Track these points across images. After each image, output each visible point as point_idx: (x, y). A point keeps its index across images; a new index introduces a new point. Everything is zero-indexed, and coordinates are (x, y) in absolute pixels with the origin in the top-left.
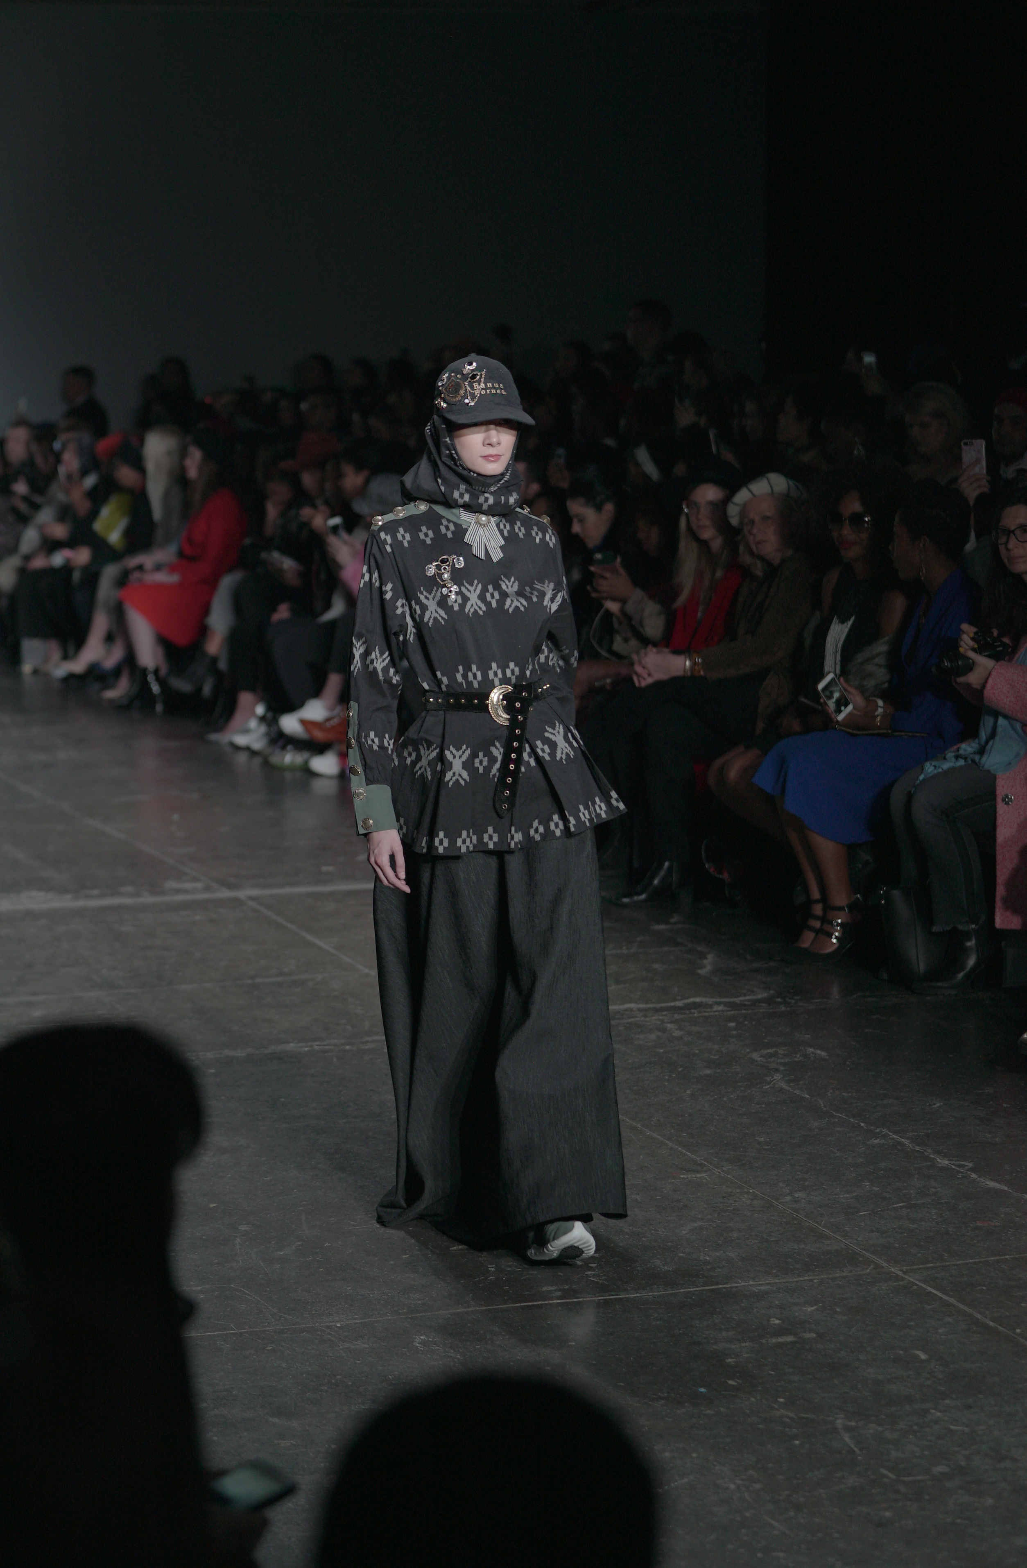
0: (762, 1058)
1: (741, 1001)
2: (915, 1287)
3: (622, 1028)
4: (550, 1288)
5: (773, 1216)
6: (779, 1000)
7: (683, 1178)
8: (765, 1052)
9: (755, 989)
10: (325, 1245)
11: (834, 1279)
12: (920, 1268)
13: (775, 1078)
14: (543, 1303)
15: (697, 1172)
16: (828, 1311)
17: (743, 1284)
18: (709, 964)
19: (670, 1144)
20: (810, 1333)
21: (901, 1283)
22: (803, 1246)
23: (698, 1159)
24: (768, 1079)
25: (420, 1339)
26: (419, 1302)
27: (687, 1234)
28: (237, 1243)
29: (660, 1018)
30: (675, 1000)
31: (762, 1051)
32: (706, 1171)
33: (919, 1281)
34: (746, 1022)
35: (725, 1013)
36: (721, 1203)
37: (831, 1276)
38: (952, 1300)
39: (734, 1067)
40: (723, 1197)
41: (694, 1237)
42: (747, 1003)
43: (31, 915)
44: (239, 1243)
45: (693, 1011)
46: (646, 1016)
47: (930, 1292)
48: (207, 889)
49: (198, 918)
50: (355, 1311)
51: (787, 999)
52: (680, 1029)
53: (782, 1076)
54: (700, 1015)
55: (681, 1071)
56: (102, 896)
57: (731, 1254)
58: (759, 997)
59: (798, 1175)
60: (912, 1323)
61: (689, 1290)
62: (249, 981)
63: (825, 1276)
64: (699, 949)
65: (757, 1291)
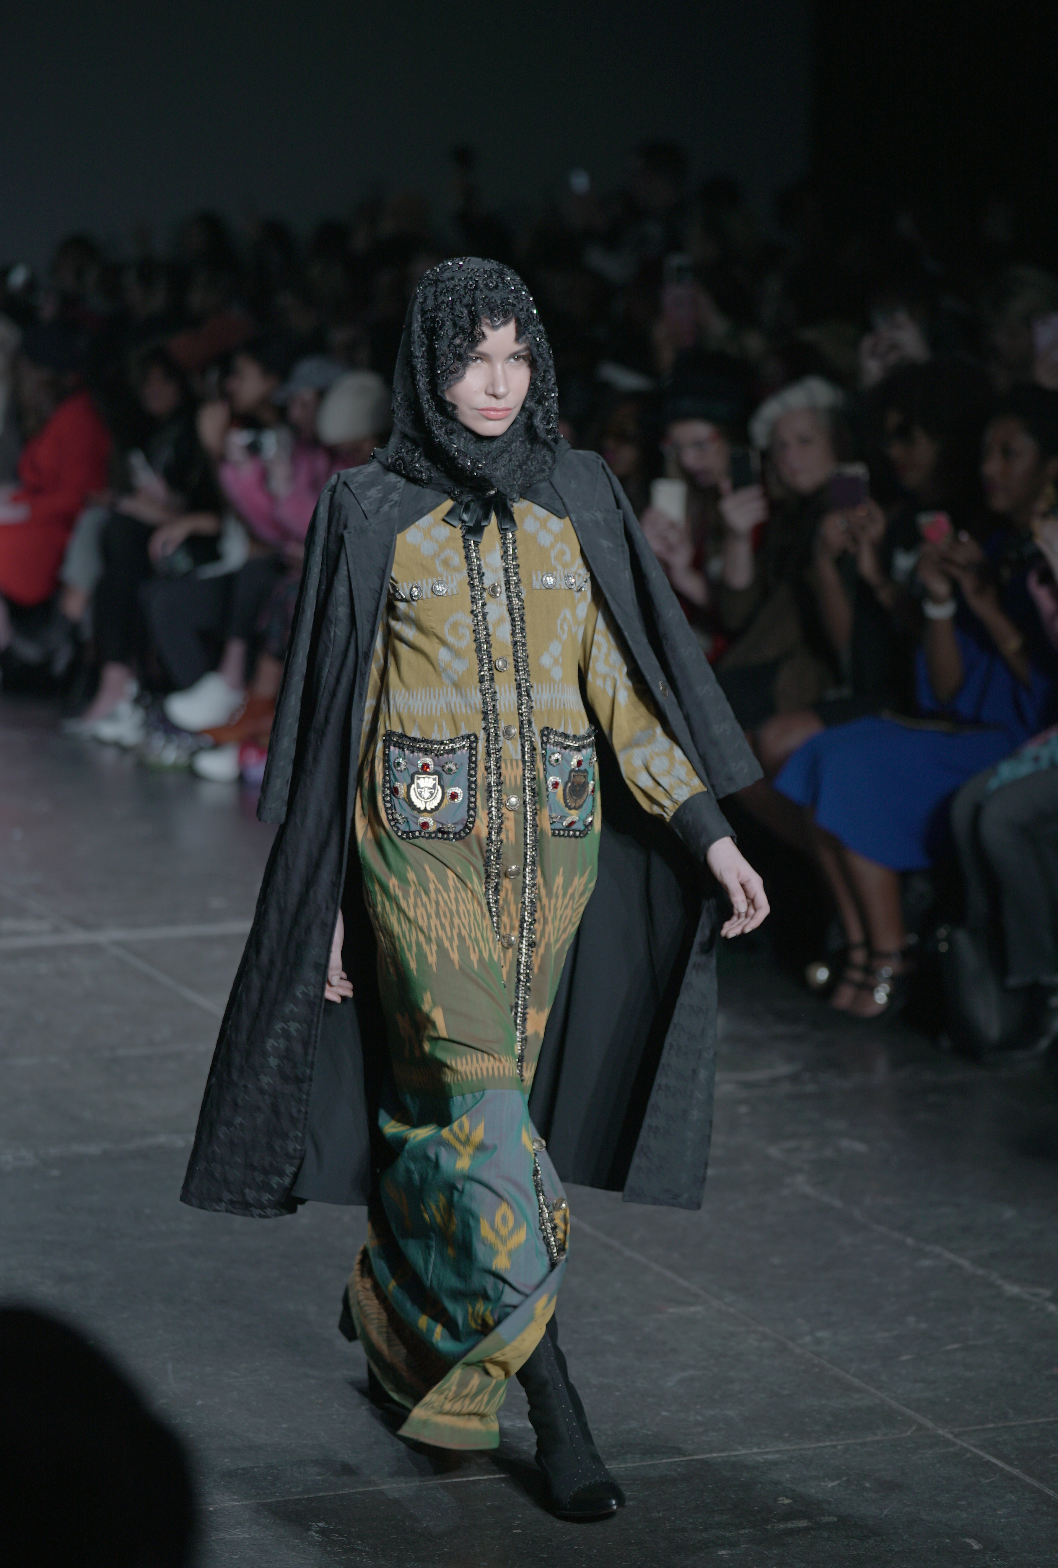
0: (780, 1154)
1: (755, 1078)
2: (969, 1455)
5: (788, 1362)
6: (806, 1076)
7: (671, 1313)
8: (785, 1145)
9: (774, 1062)
11: (863, 1445)
12: (977, 1430)
13: (797, 1179)
14: (481, 1478)
15: (689, 1304)
16: (854, 1487)
17: (744, 1452)
19: (657, 1268)
20: (829, 1516)
21: (951, 1449)
22: (824, 1402)
23: (691, 1287)
24: (788, 1181)
25: (318, 1526)
26: (319, 1478)
27: (673, 1386)
31: (782, 1144)
32: (702, 1304)
33: (975, 1446)
34: (762, 1107)
35: (735, 1095)
36: (719, 1345)
37: (859, 1441)
38: (1016, 1472)
39: (744, 1166)
40: (723, 1338)
41: (682, 1390)
42: (762, 1081)
47: (988, 1462)
48: (57, 930)
49: (43, 969)
50: (234, 1490)
51: (817, 1076)
53: (806, 1177)
57: (730, 1413)
58: (779, 1072)
59: (823, 1307)
60: (963, 1502)
62: (108, 1054)
63: (853, 1441)
65: (762, 1461)
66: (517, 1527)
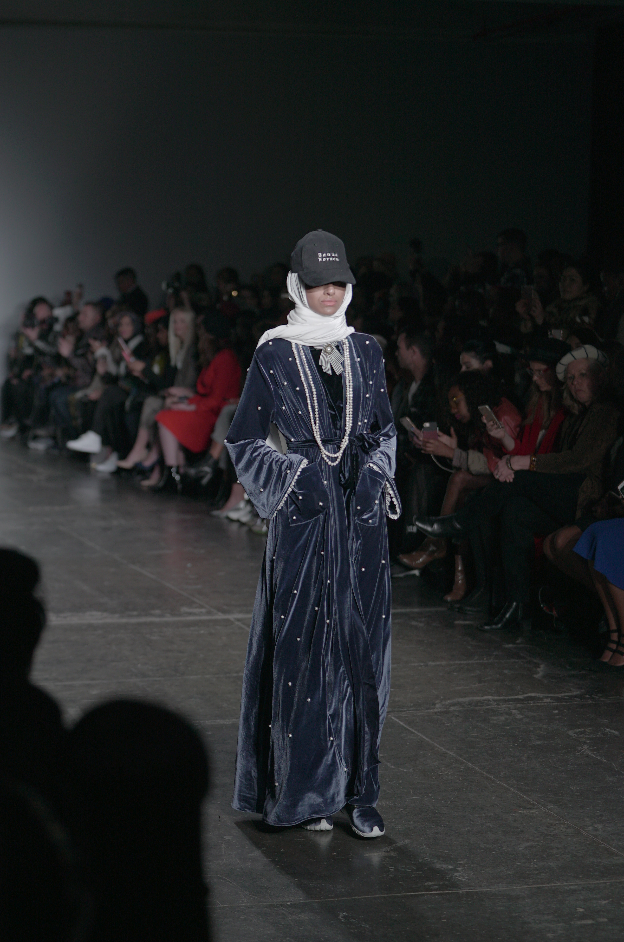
0: (575, 735)
1: (562, 696)
3: (482, 712)
4: (430, 883)
5: (580, 840)
6: (587, 696)
7: (521, 813)
8: (577, 730)
9: (572, 689)
10: (281, 851)
11: (620, 883)
13: (584, 748)
14: (425, 893)
15: (531, 809)
16: (615, 904)
17: (559, 884)
18: (541, 671)
19: (513, 790)
20: (603, 918)
22: (599, 860)
23: (531, 800)
24: (579, 748)
25: (343, 914)
26: (343, 890)
27: (522, 850)
28: (223, 847)
29: (508, 706)
30: (518, 694)
31: (575, 730)
32: (536, 809)
34: (565, 711)
35: (551, 704)
36: (546, 830)
37: (618, 881)
39: (556, 740)
40: (547, 826)
41: (527, 852)
42: (565, 697)
43: (91, 627)
44: (224, 848)
45: (529, 702)
46: (498, 705)
48: (209, 613)
49: (202, 632)
50: (300, 895)
51: (593, 696)
52: (521, 713)
53: (588, 747)
54: (535, 705)
55: (521, 742)
56: (139, 616)
57: (552, 864)
58: (574, 694)
59: (598, 813)
61: (523, 887)
62: (235, 675)
63: (615, 881)
64: (535, 661)
65: (568, 889)
66: (444, 919)
